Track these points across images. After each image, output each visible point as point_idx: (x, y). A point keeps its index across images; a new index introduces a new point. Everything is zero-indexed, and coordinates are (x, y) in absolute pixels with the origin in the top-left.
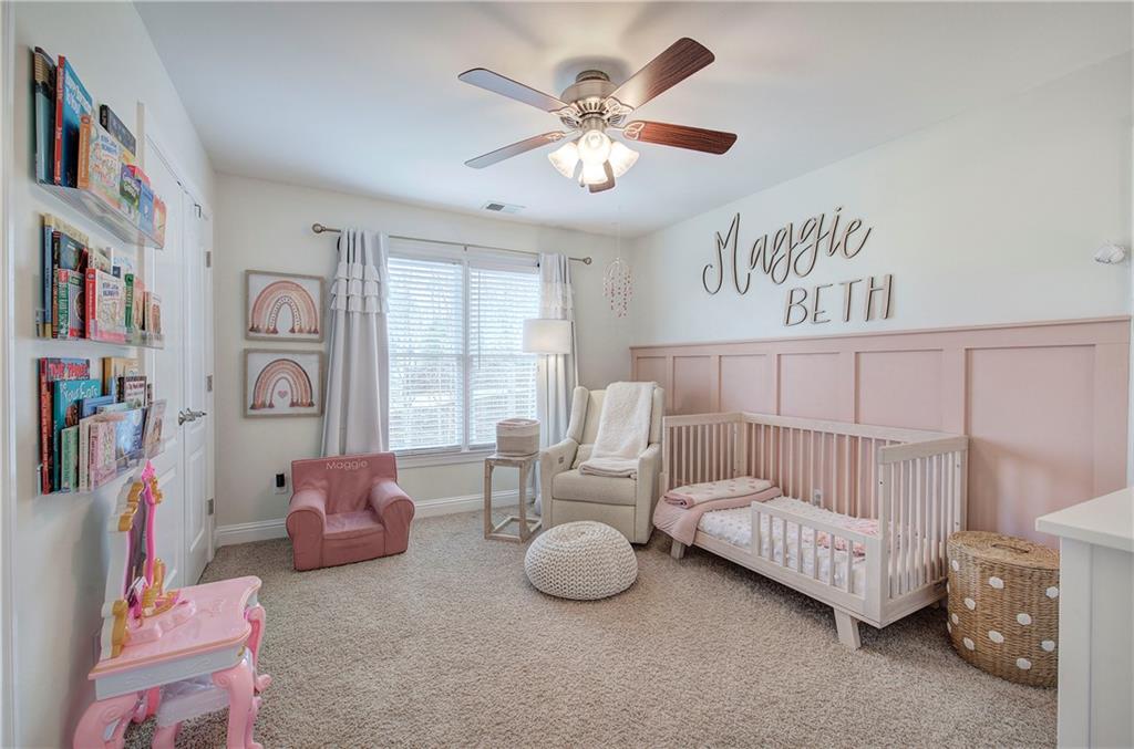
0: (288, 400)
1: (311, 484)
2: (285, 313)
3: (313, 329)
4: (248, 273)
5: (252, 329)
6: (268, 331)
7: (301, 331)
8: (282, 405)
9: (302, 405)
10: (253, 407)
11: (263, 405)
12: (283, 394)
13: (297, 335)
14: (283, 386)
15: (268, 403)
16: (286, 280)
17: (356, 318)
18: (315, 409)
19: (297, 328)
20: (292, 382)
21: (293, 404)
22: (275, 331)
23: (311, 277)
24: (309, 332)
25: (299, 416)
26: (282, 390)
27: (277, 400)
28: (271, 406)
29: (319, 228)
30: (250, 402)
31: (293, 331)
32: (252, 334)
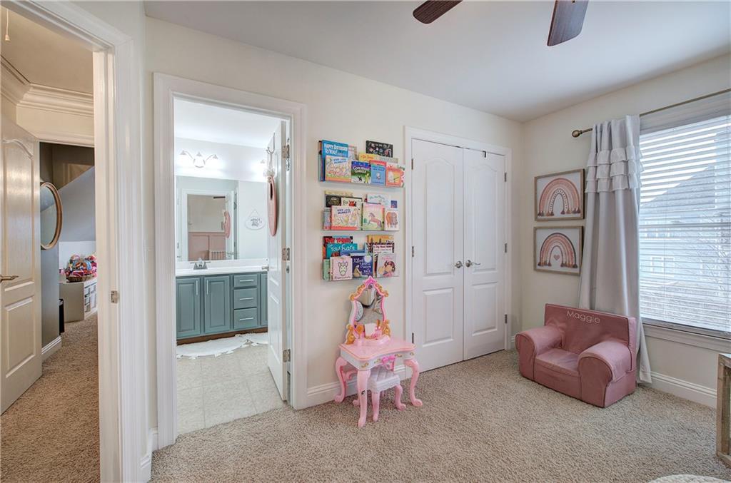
0: (559, 262)
1: (555, 323)
2: (559, 200)
3: (577, 209)
4: (537, 179)
5: (540, 214)
6: (548, 215)
7: (568, 212)
8: (556, 265)
9: (569, 266)
10: (539, 265)
11: (545, 264)
12: (557, 258)
13: (566, 216)
14: (557, 252)
15: (548, 262)
16: (558, 177)
17: (603, 198)
18: (576, 271)
19: (566, 211)
20: (563, 249)
21: (563, 265)
22: (552, 214)
23: (574, 172)
24: (575, 212)
25: (566, 273)
26: (556, 254)
27: (553, 261)
28: (550, 265)
29: (576, 133)
30: (538, 261)
31: (563, 213)
32: (539, 217)
